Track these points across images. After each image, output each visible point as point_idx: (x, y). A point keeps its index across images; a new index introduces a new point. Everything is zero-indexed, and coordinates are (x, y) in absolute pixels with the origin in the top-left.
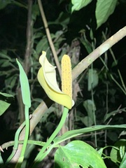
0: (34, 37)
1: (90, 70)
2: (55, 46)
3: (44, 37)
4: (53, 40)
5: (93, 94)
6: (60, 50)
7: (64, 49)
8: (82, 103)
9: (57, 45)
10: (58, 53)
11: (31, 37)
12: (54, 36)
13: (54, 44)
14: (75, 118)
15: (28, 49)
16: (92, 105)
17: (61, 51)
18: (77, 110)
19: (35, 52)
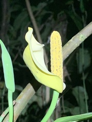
0: (11, 10)
1: (80, 49)
2: (37, 21)
3: (24, 10)
4: (34, 13)
5: (84, 78)
6: (43, 25)
7: (48, 25)
8: (71, 90)
9: (39, 19)
10: (41, 29)
11: (7, 11)
12: (35, 9)
13: (36, 18)
14: (62, 109)
15: (4, 24)
16: (83, 93)
17: (44, 27)
18: (64, 99)
19: (12, 28)
